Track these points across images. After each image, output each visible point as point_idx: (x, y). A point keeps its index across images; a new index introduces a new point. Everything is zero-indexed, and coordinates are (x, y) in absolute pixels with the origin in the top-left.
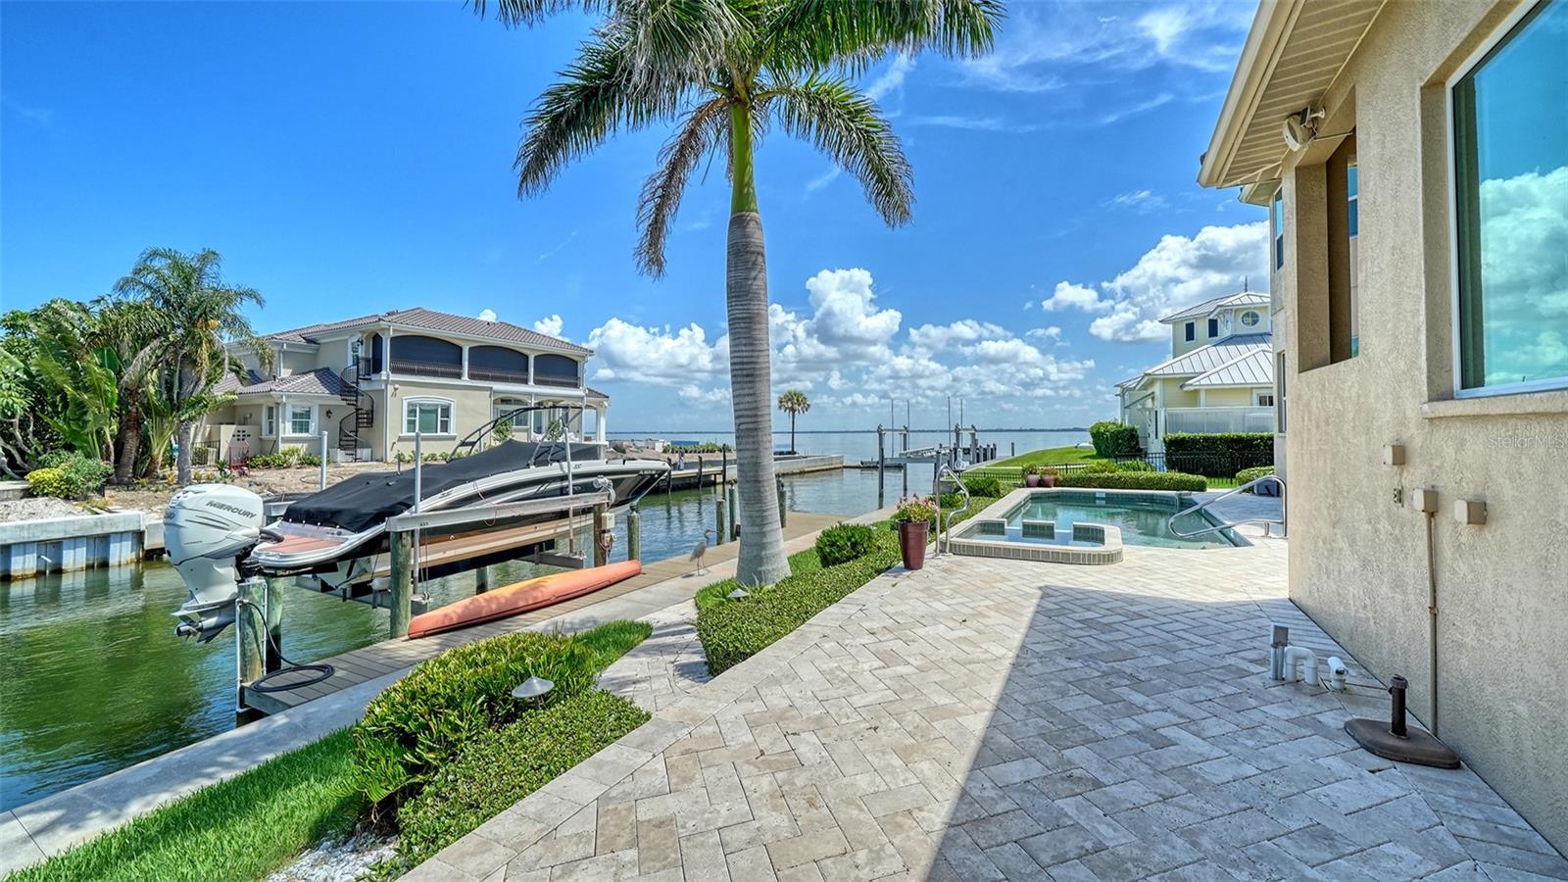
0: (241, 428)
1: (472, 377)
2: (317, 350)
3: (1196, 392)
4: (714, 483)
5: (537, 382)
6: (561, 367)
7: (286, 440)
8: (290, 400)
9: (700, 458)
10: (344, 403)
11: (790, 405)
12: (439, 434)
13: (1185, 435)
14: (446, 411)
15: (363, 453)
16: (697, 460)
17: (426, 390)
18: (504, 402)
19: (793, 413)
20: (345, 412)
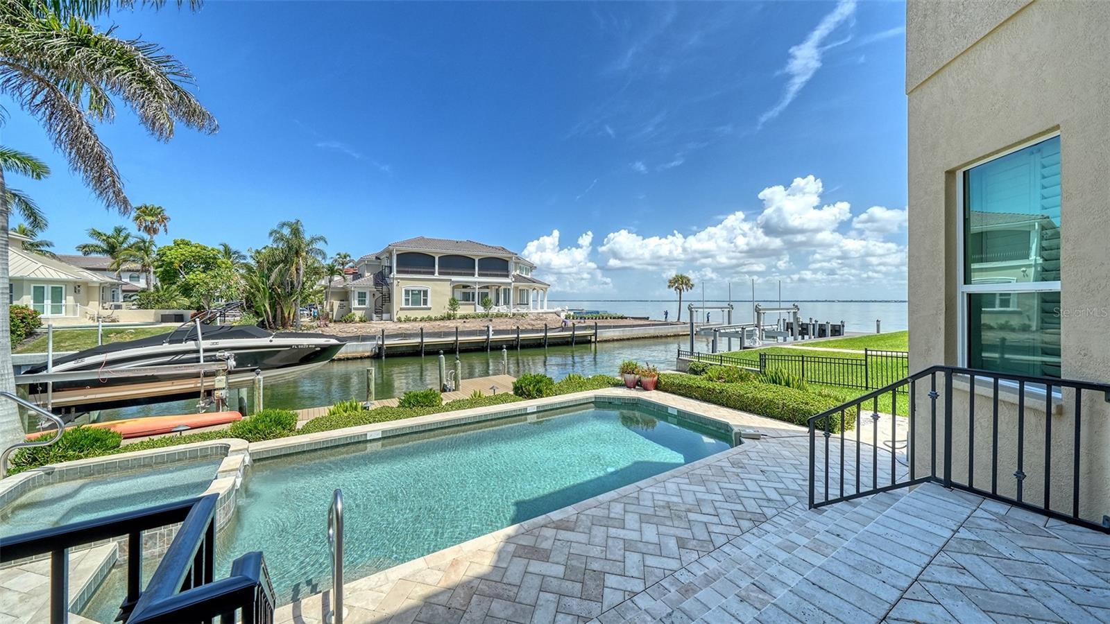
0: (343, 302)
1: (440, 273)
4: (590, 342)
5: (480, 275)
6: (496, 265)
7: (355, 309)
8: (356, 289)
9: (596, 323)
10: (376, 290)
11: (676, 285)
12: (422, 306)
14: (425, 293)
15: (385, 316)
16: (594, 324)
17: (415, 282)
18: (465, 287)
19: (680, 290)
20: (378, 295)
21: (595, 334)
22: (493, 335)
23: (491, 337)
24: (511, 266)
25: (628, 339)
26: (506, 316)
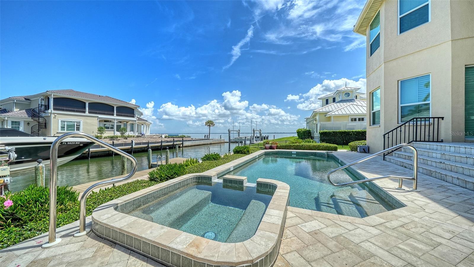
1: (89, 112)
2: (30, 103)
4: (180, 147)
10: (32, 120)
11: (209, 124)
12: (75, 131)
14: (78, 124)
17: (71, 117)
18: (105, 121)
19: (210, 127)
20: (34, 123)
21: (182, 144)
22: (135, 145)
23: (134, 146)
24: (135, 112)
25: (194, 146)
26: (134, 137)
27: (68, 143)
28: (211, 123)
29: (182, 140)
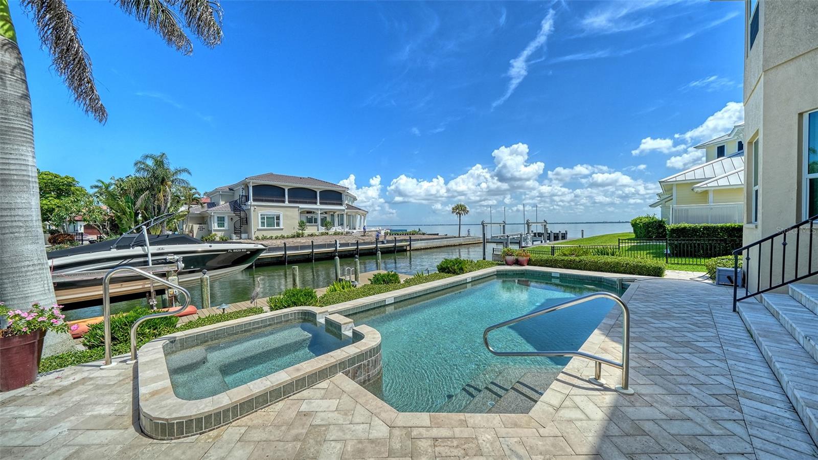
0: (201, 225)
1: (290, 202)
3: (706, 193)
4: (406, 250)
5: (321, 203)
6: (333, 196)
7: (215, 230)
8: (214, 214)
10: (234, 215)
11: (458, 211)
12: (276, 227)
13: (686, 225)
14: (278, 218)
15: (243, 236)
17: (269, 209)
18: (308, 212)
19: (460, 214)
20: (237, 219)
21: (410, 245)
22: (340, 247)
23: (338, 248)
24: (344, 197)
25: (431, 248)
26: (342, 234)
27: (234, 251)
28: (461, 209)
29: (409, 238)
